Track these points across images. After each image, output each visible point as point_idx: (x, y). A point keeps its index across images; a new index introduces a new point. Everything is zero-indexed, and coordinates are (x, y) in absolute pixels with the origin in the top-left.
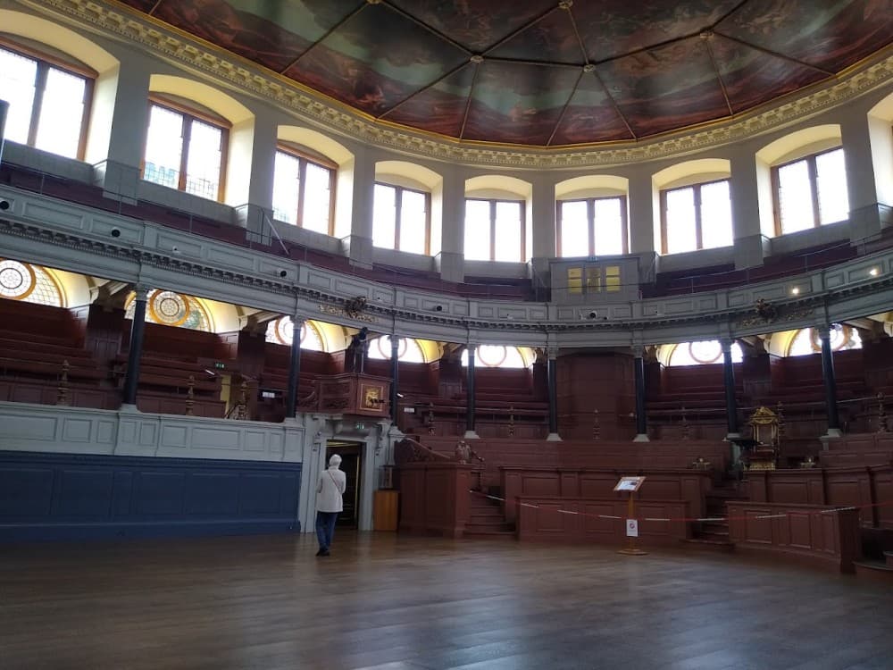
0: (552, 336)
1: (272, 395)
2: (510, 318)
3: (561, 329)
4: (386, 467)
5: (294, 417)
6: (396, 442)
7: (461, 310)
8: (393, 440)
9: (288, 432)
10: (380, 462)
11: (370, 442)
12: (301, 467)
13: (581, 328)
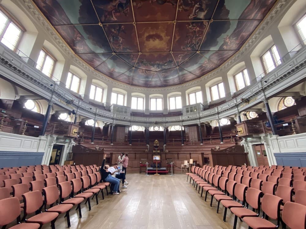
0: (114, 121)
1: (38, 127)
2: (106, 115)
3: (117, 120)
4: (69, 153)
5: (44, 135)
6: (73, 146)
7: (95, 110)
8: (72, 144)
9: (41, 141)
10: (68, 151)
11: (66, 145)
12: (44, 154)
13: (121, 120)
